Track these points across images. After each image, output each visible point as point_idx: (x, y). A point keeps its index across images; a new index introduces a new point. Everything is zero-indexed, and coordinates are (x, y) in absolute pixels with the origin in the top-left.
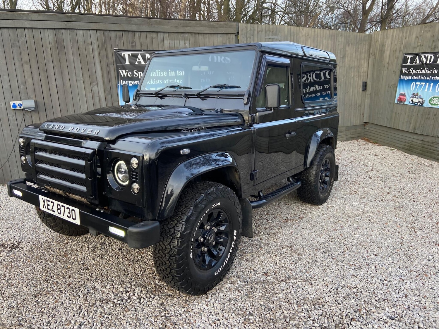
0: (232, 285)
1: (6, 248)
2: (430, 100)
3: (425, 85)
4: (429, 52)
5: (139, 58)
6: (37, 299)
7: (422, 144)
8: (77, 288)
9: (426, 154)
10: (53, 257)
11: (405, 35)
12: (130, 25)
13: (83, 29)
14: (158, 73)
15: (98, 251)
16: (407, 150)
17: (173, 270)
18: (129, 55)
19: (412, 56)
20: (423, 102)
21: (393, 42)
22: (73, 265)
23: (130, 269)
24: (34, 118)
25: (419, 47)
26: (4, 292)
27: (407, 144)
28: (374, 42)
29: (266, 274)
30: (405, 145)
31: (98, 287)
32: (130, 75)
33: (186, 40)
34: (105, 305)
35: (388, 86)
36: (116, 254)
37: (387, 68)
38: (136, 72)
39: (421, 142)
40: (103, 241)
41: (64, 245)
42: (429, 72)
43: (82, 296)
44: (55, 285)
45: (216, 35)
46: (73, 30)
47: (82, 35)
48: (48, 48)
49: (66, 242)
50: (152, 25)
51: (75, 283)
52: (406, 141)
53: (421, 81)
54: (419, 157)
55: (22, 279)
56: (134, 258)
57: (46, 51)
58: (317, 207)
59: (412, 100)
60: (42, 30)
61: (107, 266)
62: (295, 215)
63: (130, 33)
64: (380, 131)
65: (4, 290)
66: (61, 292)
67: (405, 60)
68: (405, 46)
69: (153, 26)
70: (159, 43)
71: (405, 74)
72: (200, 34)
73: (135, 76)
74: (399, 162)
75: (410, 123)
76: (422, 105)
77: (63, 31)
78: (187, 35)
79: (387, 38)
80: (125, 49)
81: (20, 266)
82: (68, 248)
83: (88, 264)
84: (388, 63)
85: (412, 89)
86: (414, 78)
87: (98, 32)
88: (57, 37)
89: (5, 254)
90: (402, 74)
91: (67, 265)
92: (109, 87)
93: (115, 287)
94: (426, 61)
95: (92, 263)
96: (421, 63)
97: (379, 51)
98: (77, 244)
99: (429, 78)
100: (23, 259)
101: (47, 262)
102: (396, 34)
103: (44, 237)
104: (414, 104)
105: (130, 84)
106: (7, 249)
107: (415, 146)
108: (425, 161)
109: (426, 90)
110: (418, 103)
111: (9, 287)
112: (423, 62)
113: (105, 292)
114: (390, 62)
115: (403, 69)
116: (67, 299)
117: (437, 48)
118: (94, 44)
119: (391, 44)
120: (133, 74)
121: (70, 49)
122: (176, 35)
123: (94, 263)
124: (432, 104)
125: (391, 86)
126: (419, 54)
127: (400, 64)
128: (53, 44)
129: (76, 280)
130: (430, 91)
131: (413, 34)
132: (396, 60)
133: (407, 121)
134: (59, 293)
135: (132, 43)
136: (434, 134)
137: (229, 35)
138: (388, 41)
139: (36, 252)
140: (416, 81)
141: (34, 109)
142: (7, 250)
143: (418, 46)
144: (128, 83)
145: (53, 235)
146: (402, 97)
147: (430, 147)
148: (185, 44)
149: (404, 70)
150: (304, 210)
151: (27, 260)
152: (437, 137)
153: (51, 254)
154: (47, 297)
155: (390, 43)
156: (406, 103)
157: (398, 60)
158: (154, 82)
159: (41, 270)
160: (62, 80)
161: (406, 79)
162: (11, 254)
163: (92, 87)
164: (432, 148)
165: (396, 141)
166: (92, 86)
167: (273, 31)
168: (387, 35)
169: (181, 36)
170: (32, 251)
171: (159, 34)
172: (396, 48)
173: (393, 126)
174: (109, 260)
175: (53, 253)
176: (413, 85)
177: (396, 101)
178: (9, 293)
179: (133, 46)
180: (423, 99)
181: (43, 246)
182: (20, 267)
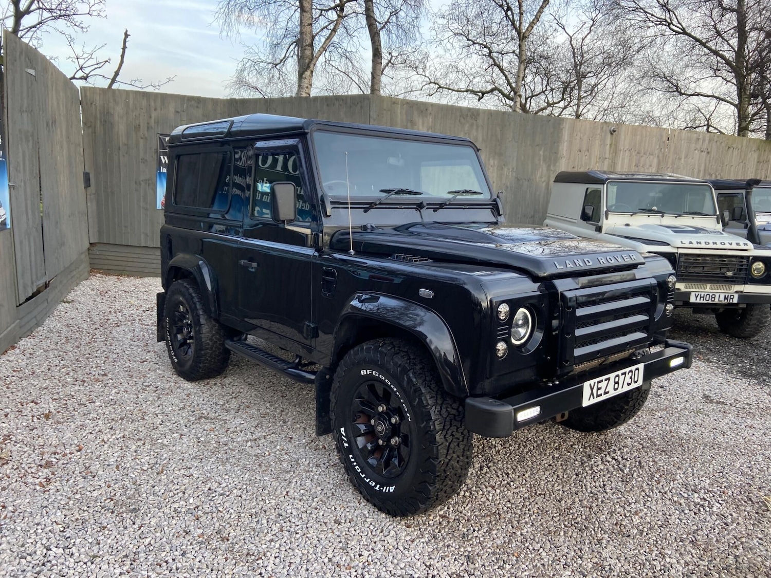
21: (130, 111)
28: (87, 104)
35: (136, 182)
37: (127, 153)
64: (131, 255)
68: (158, 122)
79: (115, 102)
84: (127, 145)
97: (101, 122)
114: (130, 143)
119: (127, 113)
125: (143, 183)
127: (153, 150)
131: (168, 106)
132: (142, 140)
138: (117, 108)
155: (122, 112)
157: (147, 142)
168: (114, 95)
172: (140, 123)
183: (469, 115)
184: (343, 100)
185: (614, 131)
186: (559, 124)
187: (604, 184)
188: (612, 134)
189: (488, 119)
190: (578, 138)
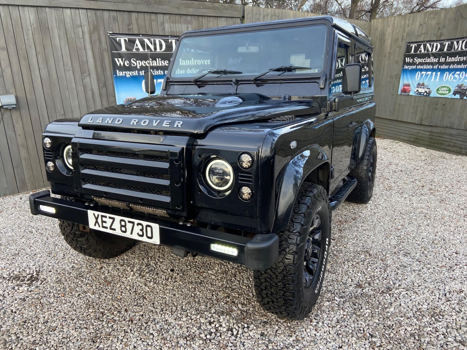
0: (330, 302)
1: (24, 280)
2: (438, 90)
3: (432, 74)
4: (435, 40)
5: (137, 44)
6: (98, 345)
7: (430, 135)
8: (144, 324)
9: (435, 145)
10: (92, 286)
11: (407, 22)
12: (126, 4)
13: (71, 8)
14: (159, 62)
15: (148, 275)
16: (413, 142)
17: (286, 292)
18: (125, 40)
19: (416, 45)
20: (430, 93)
21: (394, 30)
22: (123, 294)
23: (198, 293)
24: (14, 117)
25: (424, 35)
26: (47, 340)
27: (413, 136)
28: (374, 30)
29: (359, 286)
30: (411, 137)
31: (170, 320)
32: (128, 64)
33: (189, 24)
34: (192, 343)
35: (390, 77)
36: (172, 277)
37: (389, 58)
38: (134, 60)
39: (428, 134)
40: (146, 262)
41: (98, 270)
42: (436, 60)
43: (156, 335)
44: (113, 324)
45: (221, 18)
46: (59, 8)
47: (70, 14)
48: (29, 30)
49: (99, 267)
50: (150, 4)
51: (138, 318)
52: (412, 133)
53: (427, 70)
54: (428, 149)
55: (63, 319)
56: (195, 279)
57: (27, 34)
58: (364, 205)
59: (418, 91)
60: (20, 8)
61: (168, 293)
62: (345, 216)
63: (126, 13)
64: (382, 124)
65: (45, 337)
66: (126, 332)
67: (409, 49)
68: (408, 35)
69: (152, 5)
70: (159, 26)
71: (409, 64)
72: (203, 18)
73: (132, 65)
74: (411, 155)
75: (416, 114)
76: (429, 95)
77: (47, 9)
78: (189, 18)
79: (388, 26)
80: (120, 33)
81: (53, 303)
82: (106, 274)
83: (142, 292)
84: (390, 53)
85: (417, 79)
86: (419, 67)
87: (89, 11)
88: (39, 17)
89: (26, 289)
90: (405, 63)
91: (116, 296)
92: (102, 78)
93: (192, 318)
94: (432, 50)
95: (146, 291)
96: (426, 51)
97: (379, 40)
98: (116, 269)
99: (436, 67)
100: (52, 294)
101: (87, 294)
102: (397, 21)
103: (68, 263)
104: (420, 94)
105: (127, 75)
106: (24, 282)
107: (422, 138)
108: (435, 153)
109: (433, 79)
110: (424, 93)
111: (50, 333)
112: (428, 51)
113: (183, 326)
114: (391, 51)
115: (406, 58)
116: (137, 340)
117: (444, 35)
118: (85, 26)
119: (393, 32)
120: (130, 62)
121: (56, 32)
122: (177, 17)
123: (148, 289)
124: (440, 94)
125: (394, 77)
126: (424, 42)
127: (403, 54)
128: (35, 25)
129: (137, 313)
130: (438, 80)
131: (416, 22)
132: (398, 48)
133: (413, 113)
134: (123, 333)
135: (128, 26)
136: (443, 125)
137: (234, 19)
138: (388, 30)
139: (66, 282)
140: (421, 70)
141: (15, 106)
142: (25, 284)
143: (422, 34)
144: (125, 74)
145: (79, 260)
146: (406, 87)
147: (439, 138)
148: (188, 28)
149: (408, 60)
150: (353, 210)
151: (59, 294)
152: (447, 128)
153: (87, 284)
154: (110, 341)
155: (390, 31)
156: (411, 94)
157: (400, 49)
158: (154, 73)
159: (85, 305)
160: (47, 70)
161: (410, 69)
162: (33, 288)
163: (84, 79)
164: (442, 139)
165: (400, 134)
166: (83, 77)
167: (279, 16)
168: (387, 22)
169: (182, 19)
170: (59, 281)
171: (158, 15)
172: (398, 37)
173: (397, 118)
174: (166, 285)
175: (90, 282)
176: (418, 74)
177: (399, 92)
178: (55, 341)
179: (129, 29)
180: (429, 89)
181: (71, 275)
182: (54, 305)
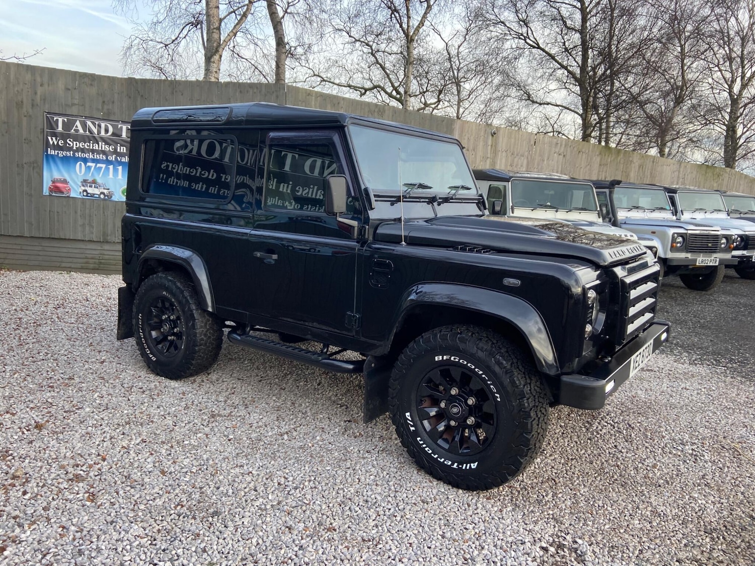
3: (107, 169)
4: (101, 117)
19: (66, 120)
20: (110, 194)
21: (11, 85)
25: (77, 106)
30: (87, 263)
35: (18, 165)
42: (110, 148)
53: (96, 161)
59: (85, 191)
67: (50, 122)
68: (44, 99)
71: (57, 148)
75: (92, 227)
84: (6, 123)
85: (80, 173)
86: (79, 155)
90: (48, 145)
94: (99, 132)
96: (88, 133)
99: (112, 158)
104: (91, 196)
109: (111, 176)
110: (100, 195)
112: (91, 132)
114: (11, 121)
115: (49, 138)
117: (114, 114)
125: (26, 166)
126: (81, 118)
127: (38, 128)
131: (57, 82)
132: (25, 119)
133: (84, 224)
143: (73, 104)
146: (59, 185)
156: (73, 195)
161: (61, 155)
176: (80, 166)
177: (46, 191)
183: (376, 110)
184: (257, 88)
185: (495, 134)
186: (452, 124)
187: (509, 182)
188: (492, 136)
189: (393, 116)
190: (466, 138)
